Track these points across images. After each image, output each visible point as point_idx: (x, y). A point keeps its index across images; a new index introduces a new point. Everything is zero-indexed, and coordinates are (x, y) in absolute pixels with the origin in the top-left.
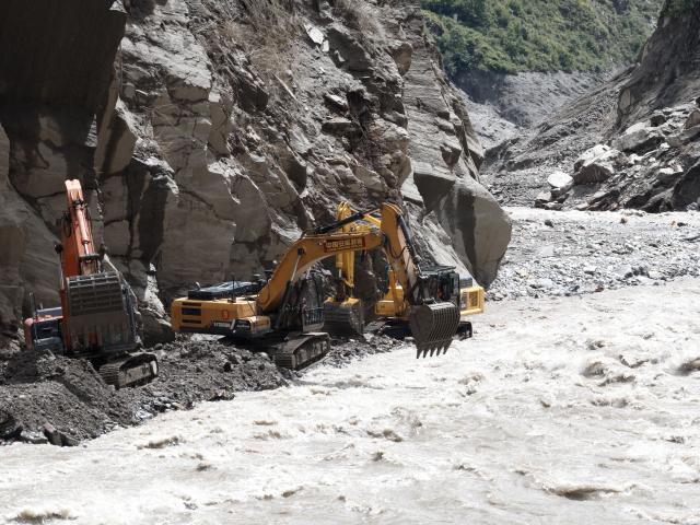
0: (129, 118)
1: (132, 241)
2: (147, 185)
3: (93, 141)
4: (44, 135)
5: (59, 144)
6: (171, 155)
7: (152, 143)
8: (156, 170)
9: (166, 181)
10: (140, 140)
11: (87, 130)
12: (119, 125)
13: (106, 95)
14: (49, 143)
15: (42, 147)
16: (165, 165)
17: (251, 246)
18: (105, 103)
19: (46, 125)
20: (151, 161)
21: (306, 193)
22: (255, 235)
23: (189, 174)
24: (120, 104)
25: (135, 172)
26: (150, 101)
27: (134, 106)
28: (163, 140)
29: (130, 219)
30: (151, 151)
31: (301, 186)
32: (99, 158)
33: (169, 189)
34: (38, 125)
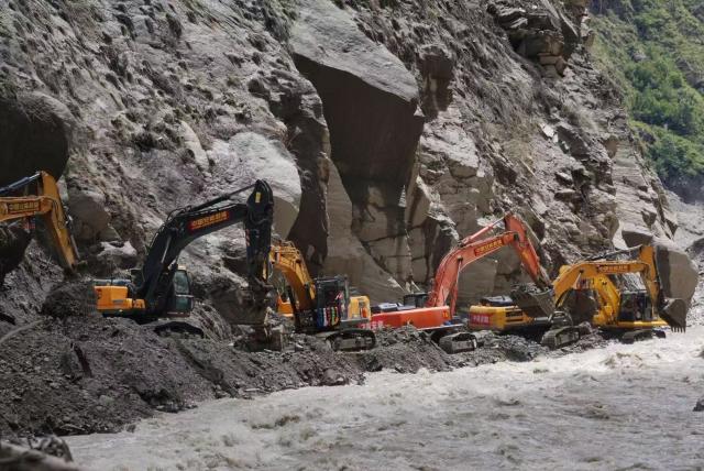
0: (425, 188)
1: (428, 272)
2: (437, 234)
3: (403, 203)
4: (371, 200)
5: (381, 205)
6: (453, 214)
7: (440, 205)
8: (443, 224)
9: (450, 231)
10: (432, 204)
11: (399, 196)
12: (418, 193)
13: (411, 173)
14: (375, 205)
15: (370, 208)
16: (449, 220)
17: (508, 277)
18: (410, 178)
19: (374, 194)
20: (440, 218)
21: (544, 241)
22: (511, 269)
23: (465, 227)
24: (419, 179)
25: (429, 225)
26: (437, 177)
27: (428, 181)
28: (447, 204)
29: (427, 257)
30: (439, 211)
31: (541, 236)
32: (407, 214)
33: (452, 236)
34: (368, 193)
